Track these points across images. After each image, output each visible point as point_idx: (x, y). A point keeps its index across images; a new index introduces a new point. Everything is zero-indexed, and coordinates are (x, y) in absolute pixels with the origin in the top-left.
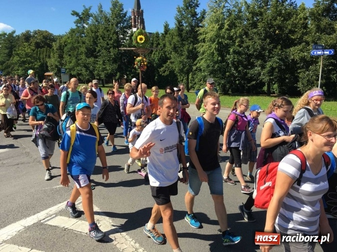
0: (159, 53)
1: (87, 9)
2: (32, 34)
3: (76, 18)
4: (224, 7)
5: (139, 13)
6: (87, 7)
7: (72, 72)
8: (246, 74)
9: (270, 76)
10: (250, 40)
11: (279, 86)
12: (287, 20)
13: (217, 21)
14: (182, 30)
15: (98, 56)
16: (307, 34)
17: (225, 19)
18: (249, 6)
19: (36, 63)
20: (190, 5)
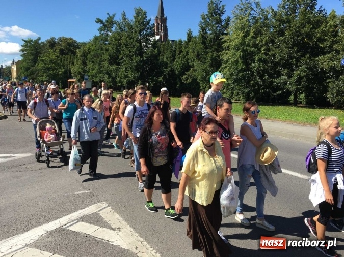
0: (181, 61)
1: (110, 17)
2: (56, 40)
3: (100, 25)
4: (250, 14)
5: (162, 21)
6: (111, 15)
7: (94, 79)
8: (272, 82)
9: (297, 85)
10: (276, 48)
11: (306, 96)
12: (316, 28)
13: (243, 28)
14: (206, 38)
15: (121, 63)
16: (337, 42)
17: (251, 27)
18: (276, 14)
19: (60, 69)
20: (215, 12)
